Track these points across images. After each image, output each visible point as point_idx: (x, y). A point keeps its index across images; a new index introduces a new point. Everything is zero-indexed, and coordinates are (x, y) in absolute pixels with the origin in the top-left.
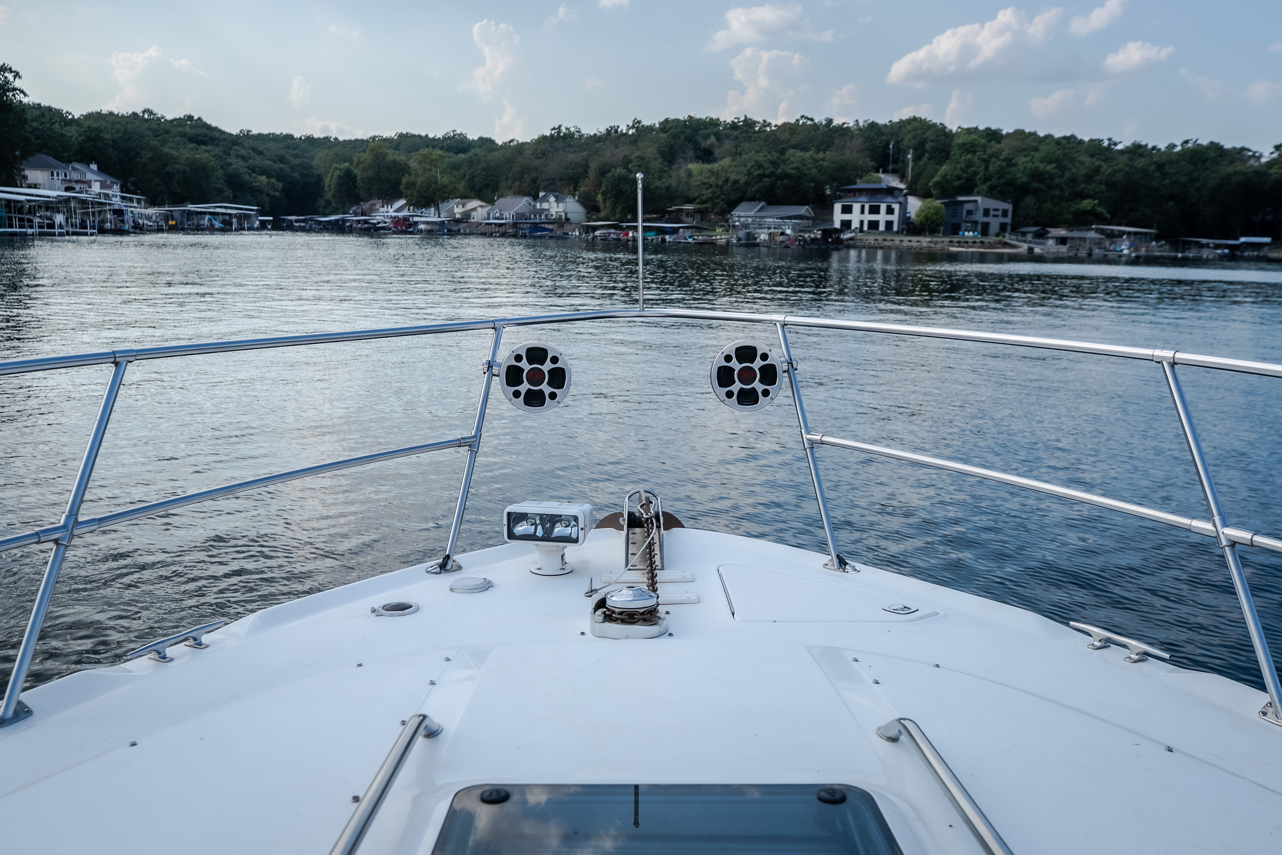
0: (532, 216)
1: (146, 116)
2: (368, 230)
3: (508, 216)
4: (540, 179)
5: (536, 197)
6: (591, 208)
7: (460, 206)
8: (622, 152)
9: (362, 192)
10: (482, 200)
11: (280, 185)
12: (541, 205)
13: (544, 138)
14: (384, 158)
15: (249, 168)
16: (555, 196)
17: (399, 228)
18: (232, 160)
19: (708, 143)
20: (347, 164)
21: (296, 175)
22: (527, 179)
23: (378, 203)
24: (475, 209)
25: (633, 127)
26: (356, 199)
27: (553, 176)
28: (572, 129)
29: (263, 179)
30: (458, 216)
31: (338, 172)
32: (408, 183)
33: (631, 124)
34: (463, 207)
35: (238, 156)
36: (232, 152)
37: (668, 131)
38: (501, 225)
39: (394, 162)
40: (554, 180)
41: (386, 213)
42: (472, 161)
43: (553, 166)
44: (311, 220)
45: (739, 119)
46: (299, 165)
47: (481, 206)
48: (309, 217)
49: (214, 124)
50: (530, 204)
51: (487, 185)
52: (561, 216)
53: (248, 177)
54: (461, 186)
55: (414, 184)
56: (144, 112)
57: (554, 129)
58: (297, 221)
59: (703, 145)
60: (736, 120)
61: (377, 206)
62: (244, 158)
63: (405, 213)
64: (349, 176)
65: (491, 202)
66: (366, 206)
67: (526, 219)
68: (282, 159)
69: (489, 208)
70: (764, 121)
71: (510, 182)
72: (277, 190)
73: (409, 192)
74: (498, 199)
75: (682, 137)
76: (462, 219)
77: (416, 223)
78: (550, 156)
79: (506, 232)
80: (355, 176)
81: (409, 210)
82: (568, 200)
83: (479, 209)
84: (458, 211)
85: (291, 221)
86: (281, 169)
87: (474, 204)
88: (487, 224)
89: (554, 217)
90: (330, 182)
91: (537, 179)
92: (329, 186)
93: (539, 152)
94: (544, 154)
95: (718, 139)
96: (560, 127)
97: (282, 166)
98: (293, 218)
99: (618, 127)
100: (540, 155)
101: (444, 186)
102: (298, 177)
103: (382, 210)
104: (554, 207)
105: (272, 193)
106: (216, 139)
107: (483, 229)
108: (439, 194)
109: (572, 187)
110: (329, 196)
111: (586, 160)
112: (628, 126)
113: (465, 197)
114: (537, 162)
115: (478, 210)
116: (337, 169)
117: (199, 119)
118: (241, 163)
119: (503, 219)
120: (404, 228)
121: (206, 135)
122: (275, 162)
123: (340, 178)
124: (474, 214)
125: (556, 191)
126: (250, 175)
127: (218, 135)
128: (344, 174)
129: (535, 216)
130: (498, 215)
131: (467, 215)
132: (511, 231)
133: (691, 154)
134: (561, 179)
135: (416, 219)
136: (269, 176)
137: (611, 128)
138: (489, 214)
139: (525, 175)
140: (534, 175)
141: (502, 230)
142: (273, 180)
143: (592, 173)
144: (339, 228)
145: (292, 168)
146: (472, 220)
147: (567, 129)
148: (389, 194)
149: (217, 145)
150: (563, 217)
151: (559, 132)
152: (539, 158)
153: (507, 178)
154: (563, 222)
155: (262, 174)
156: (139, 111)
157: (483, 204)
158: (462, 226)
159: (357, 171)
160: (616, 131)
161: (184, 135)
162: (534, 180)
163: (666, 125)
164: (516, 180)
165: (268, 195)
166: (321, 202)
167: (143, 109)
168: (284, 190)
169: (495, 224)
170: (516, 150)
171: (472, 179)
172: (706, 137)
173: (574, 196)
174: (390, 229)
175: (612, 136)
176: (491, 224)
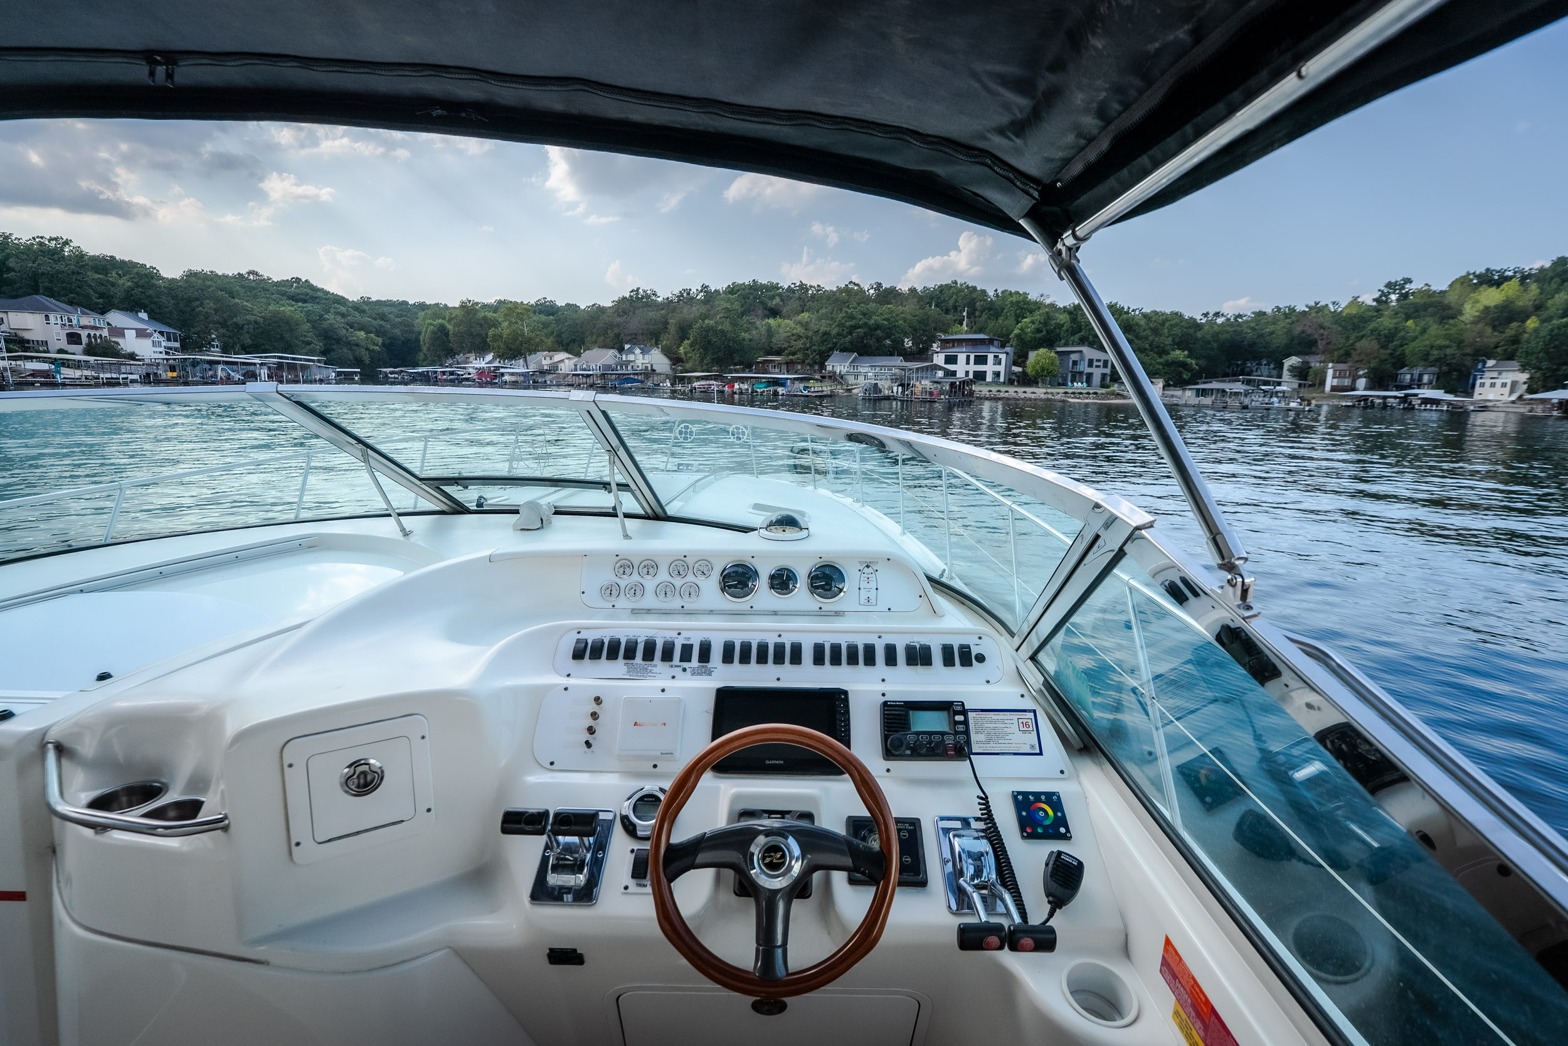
0: (619, 368)
1: (251, 277)
2: (452, 381)
3: (594, 368)
4: (622, 335)
5: (621, 350)
6: (676, 360)
7: (548, 358)
8: (696, 311)
9: (454, 346)
10: (570, 353)
11: (380, 340)
12: (626, 357)
13: (624, 298)
14: (475, 314)
15: (347, 324)
16: (640, 349)
17: (484, 379)
18: (330, 317)
19: (774, 303)
20: (440, 321)
21: (397, 331)
22: (611, 334)
23: (472, 356)
24: (562, 361)
25: (701, 291)
26: (451, 353)
27: (635, 331)
28: (649, 292)
29: (362, 334)
30: (546, 368)
31: (432, 327)
32: (494, 336)
33: (700, 289)
34: (551, 359)
35: (337, 313)
36: (332, 310)
37: (736, 293)
38: (588, 376)
39: (485, 318)
40: (636, 334)
41: (478, 363)
42: (559, 320)
43: (635, 323)
44: (402, 371)
45: (795, 284)
46: (401, 323)
47: (568, 358)
48: (403, 369)
49: (320, 286)
50: (616, 356)
51: (574, 341)
52: (647, 367)
53: (344, 331)
54: (549, 341)
55: (501, 337)
56: (249, 273)
57: (632, 292)
58: (391, 373)
59: (769, 305)
60: (793, 286)
61: (471, 359)
62: (343, 315)
63: (496, 364)
64: (442, 329)
65: (578, 355)
66: (460, 357)
67: (613, 370)
68: (383, 317)
69: (576, 359)
70: (818, 286)
71: (594, 337)
72: (377, 345)
73: (495, 345)
74: (585, 351)
75: (751, 297)
76: (550, 370)
77: (502, 374)
78: (631, 314)
79: (594, 384)
80: (449, 331)
81: (500, 362)
82: (653, 352)
83: (567, 361)
84: (546, 363)
85: (386, 373)
86: (381, 326)
87: (560, 356)
88: (574, 375)
89: (640, 368)
90: (425, 338)
91: (620, 334)
92: (424, 340)
93: (620, 311)
94: (625, 312)
95: (782, 300)
96: (638, 289)
97: (381, 322)
98: (388, 370)
99: (690, 290)
100: (621, 313)
101: (531, 339)
102: (399, 333)
103: (474, 362)
104: (640, 359)
105: (372, 347)
106: (316, 298)
107: (570, 380)
108: (525, 346)
109: (653, 341)
110: (424, 349)
111: (664, 318)
112: (697, 290)
113: (553, 349)
114: (619, 319)
115: (565, 362)
116: (431, 324)
117: (306, 281)
118: (339, 318)
119: (589, 370)
120: (488, 379)
121: (307, 294)
122: (375, 319)
123: (434, 333)
124: (561, 365)
125: (640, 344)
126: (347, 330)
127: (319, 294)
128: (438, 330)
129: (621, 367)
130: (584, 366)
131: (553, 369)
132: (599, 382)
133: (760, 312)
134: (642, 334)
135: (502, 370)
136: (367, 332)
137: (684, 290)
138: (576, 365)
139: (609, 331)
140: (616, 331)
141: (590, 381)
142: (372, 335)
143: (672, 329)
144: (426, 379)
145: (394, 326)
146: (560, 372)
147: (644, 291)
148: (481, 349)
149: (318, 303)
150: (649, 369)
151: (638, 294)
152: (620, 316)
153: (592, 334)
154: (649, 373)
155: (360, 330)
156: (244, 272)
157: (570, 356)
158: (549, 377)
159: (450, 327)
160: (688, 294)
161: (283, 294)
162: (617, 336)
163: (732, 290)
164: (599, 335)
165: (367, 349)
166: (421, 356)
167: (247, 271)
168: (384, 345)
169: (583, 375)
170: (598, 311)
171: (559, 335)
172: (772, 298)
173: (658, 348)
174: (474, 380)
175: (685, 298)
176: (579, 375)
